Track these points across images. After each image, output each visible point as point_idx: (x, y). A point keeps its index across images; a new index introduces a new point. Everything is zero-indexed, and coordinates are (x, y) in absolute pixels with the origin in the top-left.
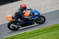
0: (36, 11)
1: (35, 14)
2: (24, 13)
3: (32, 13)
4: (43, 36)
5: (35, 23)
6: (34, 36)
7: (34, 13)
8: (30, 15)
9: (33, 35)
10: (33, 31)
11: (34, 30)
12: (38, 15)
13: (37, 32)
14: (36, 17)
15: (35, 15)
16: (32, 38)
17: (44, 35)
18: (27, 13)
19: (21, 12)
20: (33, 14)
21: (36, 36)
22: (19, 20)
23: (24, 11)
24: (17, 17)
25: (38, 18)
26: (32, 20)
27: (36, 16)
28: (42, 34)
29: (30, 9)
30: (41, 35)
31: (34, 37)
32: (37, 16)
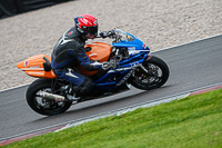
0: (133, 41)
1: (130, 53)
2: (89, 48)
3: (117, 48)
4: (206, 124)
5: (129, 86)
6: (173, 122)
7: (126, 48)
8: (112, 54)
9: (170, 118)
10: (169, 104)
11: (174, 102)
12: (142, 54)
13: (182, 110)
14: (135, 65)
15: (131, 56)
16: (163, 131)
17: (209, 118)
18: (99, 49)
19: (78, 44)
20: (124, 51)
21: (178, 122)
22: (70, 74)
23: (89, 42)
24: (61, 64)
25: (139, 67)
26: (119, 75)
27: (134, 58)
28: (204, 114)
29: (112, 35)
30: (199, 121)
31: (170, 129)
32: (138, 59)
